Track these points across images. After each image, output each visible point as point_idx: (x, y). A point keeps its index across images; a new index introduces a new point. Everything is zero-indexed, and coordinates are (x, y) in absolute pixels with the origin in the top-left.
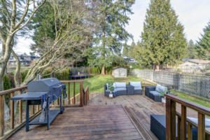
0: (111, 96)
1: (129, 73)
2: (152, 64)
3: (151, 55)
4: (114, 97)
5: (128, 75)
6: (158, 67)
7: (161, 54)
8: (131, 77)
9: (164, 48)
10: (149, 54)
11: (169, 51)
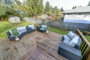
0: (17, 39)
1: (21, 20)
2: (32, 15)
3: (32, 10)
4: (20, 39)
5: (21, 21)
6: (35, 16)
7: (36, 10)
8: (23, 22)
9: (37, 8)
10: (31, 10)
11: (39, 10)
